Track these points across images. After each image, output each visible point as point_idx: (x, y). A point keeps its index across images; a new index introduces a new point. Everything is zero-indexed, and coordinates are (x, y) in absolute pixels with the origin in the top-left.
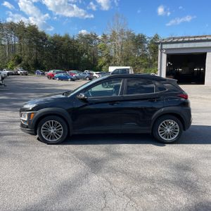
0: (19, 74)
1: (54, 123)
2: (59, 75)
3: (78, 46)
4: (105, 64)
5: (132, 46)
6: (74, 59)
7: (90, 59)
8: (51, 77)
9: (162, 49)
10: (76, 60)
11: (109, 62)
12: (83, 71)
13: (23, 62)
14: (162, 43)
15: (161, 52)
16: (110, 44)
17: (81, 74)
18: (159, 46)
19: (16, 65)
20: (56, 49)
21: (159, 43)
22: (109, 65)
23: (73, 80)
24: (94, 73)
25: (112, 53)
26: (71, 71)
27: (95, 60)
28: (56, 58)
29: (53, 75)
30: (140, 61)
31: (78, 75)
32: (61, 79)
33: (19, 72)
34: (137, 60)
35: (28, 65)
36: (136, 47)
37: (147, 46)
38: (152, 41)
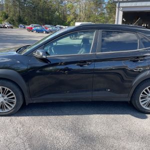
0: (6, 28)
1: (3, 89)
2: (36, 28)
3: (52, 6)
4: (72, 21)
5: (93, 6)
6: (48, 16)
7: (61, 16)
8: (31, 30)
9: (119, 7)
10: (50, 17)
11: (75, 18)
12: (55, 26)
13: (9, 18)
14: (120, 2)
15: (119, 10)
16: (76, 4)
17: (54, 28)
18: (117, 4)
19: (4, 20)
20: (34, 8)
21: (117, 2)
22: (76, 21)
23: (47, 33)
24: (64, 27)
25: (78, 12)
26: (46, 26)
27: (65, 17)
28: (35, 15)
29: (32, 28)
30: (100, 18)
31: (51, 29)
32: (38, 31)
33: (6, 26)
34: (96, 18)
35: (14, 21)
36: (97, 7)
37: (104, 7)
38: (109, 2)
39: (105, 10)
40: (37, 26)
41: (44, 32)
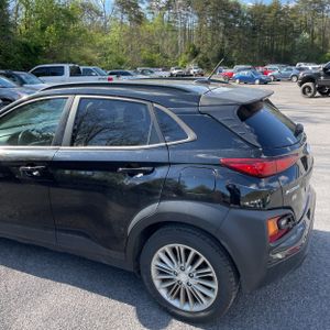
0: (191, 75)
2: (241, 73)
13: (200, 56)
17: (283, 71)
19: (190, 61)
28: (253, 44)
35: (208, 60)
40: (245, 69)
41: (257, 82)
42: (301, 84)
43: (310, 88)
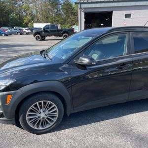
1: (45, 103)
4: (30, 22)
5: (50, 7)
6: (3, 18)
7: (16, 17)
11: (33, 19)
12: (13, 28)
15: (81, 11)
16: (32, 5)
17: (13, 30)
18: (79, 6)
21: (78, 3)
22: (34, 22)
23: (6, 35)
24: (24, 28)
26: (3, 28)
31: (9, 31)
34: (54, 18)
36: (53, 8)
37: (60, 8)
38: (64, 3)
39: (61, 10)
41: (3, 35)
42: (34, 35)
43: (39, 37)
